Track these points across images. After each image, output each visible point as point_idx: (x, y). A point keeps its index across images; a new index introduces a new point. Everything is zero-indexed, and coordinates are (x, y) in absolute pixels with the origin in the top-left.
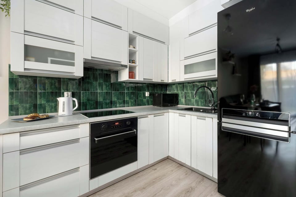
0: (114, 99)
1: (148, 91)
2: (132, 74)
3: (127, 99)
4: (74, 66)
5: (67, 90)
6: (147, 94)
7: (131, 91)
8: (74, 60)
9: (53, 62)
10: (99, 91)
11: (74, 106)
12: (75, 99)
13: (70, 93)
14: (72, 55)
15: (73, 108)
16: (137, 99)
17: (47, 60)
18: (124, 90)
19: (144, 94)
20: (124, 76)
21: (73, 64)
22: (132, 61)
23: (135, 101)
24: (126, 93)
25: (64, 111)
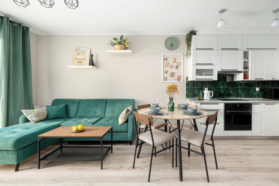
0: (231, 92)
1: (258, 87)
2: (246, 76)
3: (240, 92)
4: (213, 75)
5: (206, 87)
6: (257, 89)
7: (243, 87)
8: (213, 72)
9: (205, 75)
10: (221, 87)
11: (211, 95)
12: (211, 92)
13: (207, 89)
14: (212, 70)
15: (211, 96)
16: (248, 92)
17: (203, 74)
18: (238, 87)
19: (255, 89)
20: (240, 78)
21: (212, 75)
22: (246, 67)
23: (247, 94)
24: (240, 88)
25: (207, 97)
